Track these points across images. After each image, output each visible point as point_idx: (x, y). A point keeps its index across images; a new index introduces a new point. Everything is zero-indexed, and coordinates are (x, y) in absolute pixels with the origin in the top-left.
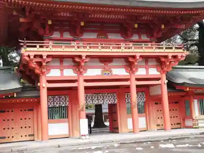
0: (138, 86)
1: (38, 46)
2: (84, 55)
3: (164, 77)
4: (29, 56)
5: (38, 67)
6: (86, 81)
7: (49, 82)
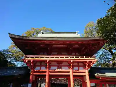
1: (30, 57)
2: (48, 60)
3: (87, 71)
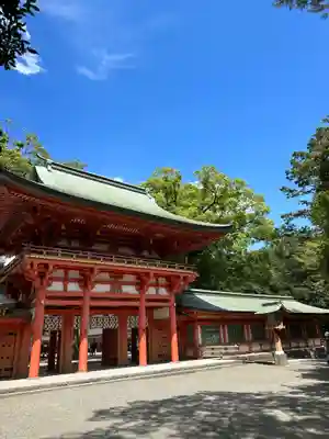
0: (147, 308)
1: (45, 253)
3: (173, 299)
4: (32, 265)
5: (39, 280)
6: (93, 299)
7: (49, 298)
